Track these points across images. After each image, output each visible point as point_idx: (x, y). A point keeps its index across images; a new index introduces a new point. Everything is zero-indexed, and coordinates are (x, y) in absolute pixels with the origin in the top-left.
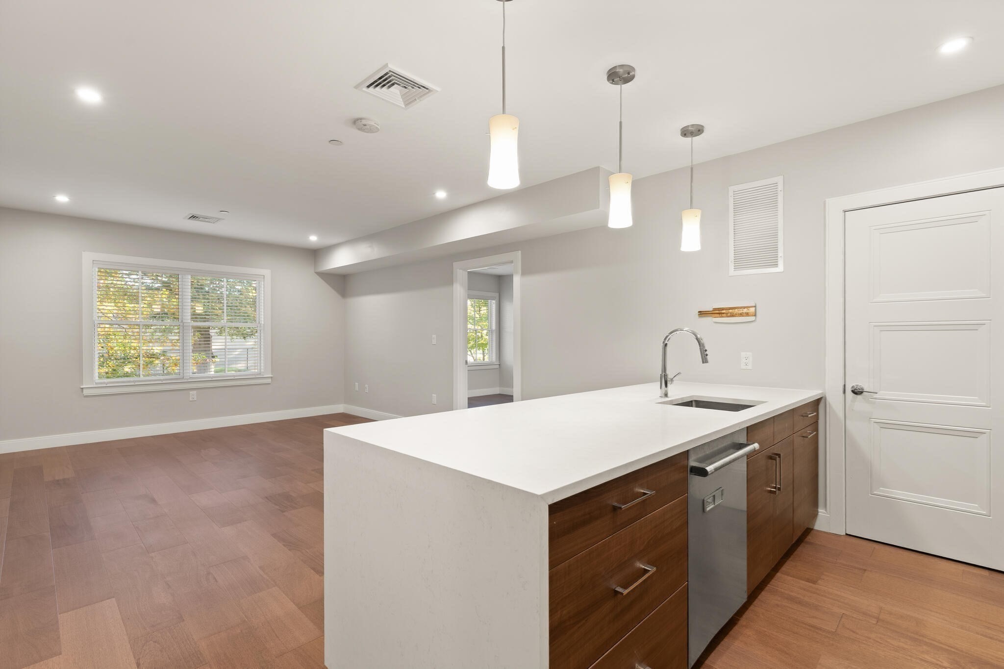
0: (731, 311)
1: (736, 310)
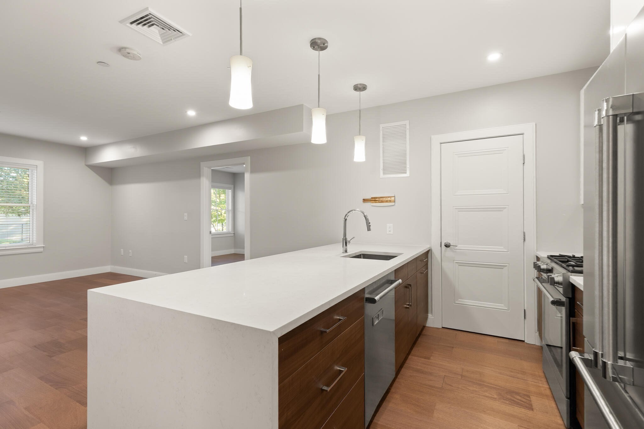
0: (381, 199)
1: (384, 198)
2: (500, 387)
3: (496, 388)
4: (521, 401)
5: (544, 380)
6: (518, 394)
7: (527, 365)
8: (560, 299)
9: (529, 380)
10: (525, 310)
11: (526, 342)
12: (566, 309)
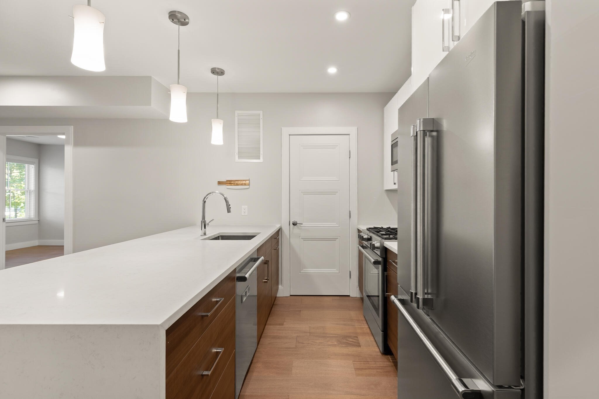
0: (236, 182)
1: (239, 182)
2: (338, 335)
3: (335, 336)
4: (352, 342)
5: (365, 322)
6: (350, 337)
7: (353, 314)
8: (378, 260)
9: (356, 324)
10: (350, 271)
11: (351, 296)
12: (382, 266)
